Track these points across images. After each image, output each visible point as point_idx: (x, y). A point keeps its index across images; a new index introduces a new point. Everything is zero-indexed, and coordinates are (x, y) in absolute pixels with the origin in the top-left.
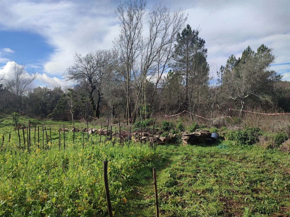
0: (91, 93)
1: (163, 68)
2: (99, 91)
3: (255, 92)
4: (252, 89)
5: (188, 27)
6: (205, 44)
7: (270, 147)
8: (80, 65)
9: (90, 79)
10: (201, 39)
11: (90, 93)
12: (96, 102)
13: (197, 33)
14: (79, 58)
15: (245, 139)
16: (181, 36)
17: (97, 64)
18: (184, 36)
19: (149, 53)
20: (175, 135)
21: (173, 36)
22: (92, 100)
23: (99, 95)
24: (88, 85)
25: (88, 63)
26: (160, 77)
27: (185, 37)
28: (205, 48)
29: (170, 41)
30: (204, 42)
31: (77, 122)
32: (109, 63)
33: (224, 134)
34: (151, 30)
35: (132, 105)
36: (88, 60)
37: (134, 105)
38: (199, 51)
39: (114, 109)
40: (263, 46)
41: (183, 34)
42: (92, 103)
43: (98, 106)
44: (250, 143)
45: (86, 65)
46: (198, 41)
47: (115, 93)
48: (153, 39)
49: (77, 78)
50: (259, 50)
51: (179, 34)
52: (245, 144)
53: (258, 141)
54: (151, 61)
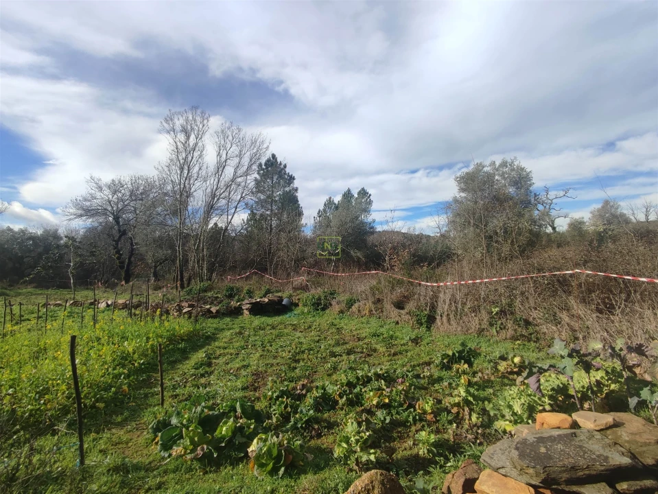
0: (117, 242)
1: (234, 209)
2: (131, 239)
3: (347, 246)
4: (342, 242)
5: (274, 156)
6: (295, 181)
7: (342, 312)
8: (99, 195)
9: (116, 219)
10: (290, 174)
11: (115, 241)
12: (125, 256)
13: (285, 166)
14: (97, 184)
15: (319, 304)
16: (264, 167)
17: (131, 196)
18: (267, 168)
19: (215, 187)
20: (239, 303)
21: (250, 167)
22: (118, 252)
23: (132, 244)
24: (112, 228)
25: (115, 193)
26: (230, 222)
27: (270, 169)
28: (295, 186)
29: (246, 174)
30: (294, 179)
31: (87, 289)
32: (151, 196)
33: (299, 299)
34: (219, 155)
35: (185, 261)
36: (115, 187)
37: (187, 261)
38: (287, 189)
39: (156, 267)
40: (363, 189)
41: (266, 164)
42: (118, 258)
43: (130, 262)
44: (323, 309)
45: (110, 196)
46: (286, 176)
47: (160, 243)
48: (221, 169)
49: (92, 216)
50: (359, 193)
51: (260, 165)
52: (318, 310)
53: (331, 305)
54: (218, 199)
